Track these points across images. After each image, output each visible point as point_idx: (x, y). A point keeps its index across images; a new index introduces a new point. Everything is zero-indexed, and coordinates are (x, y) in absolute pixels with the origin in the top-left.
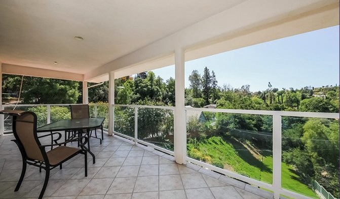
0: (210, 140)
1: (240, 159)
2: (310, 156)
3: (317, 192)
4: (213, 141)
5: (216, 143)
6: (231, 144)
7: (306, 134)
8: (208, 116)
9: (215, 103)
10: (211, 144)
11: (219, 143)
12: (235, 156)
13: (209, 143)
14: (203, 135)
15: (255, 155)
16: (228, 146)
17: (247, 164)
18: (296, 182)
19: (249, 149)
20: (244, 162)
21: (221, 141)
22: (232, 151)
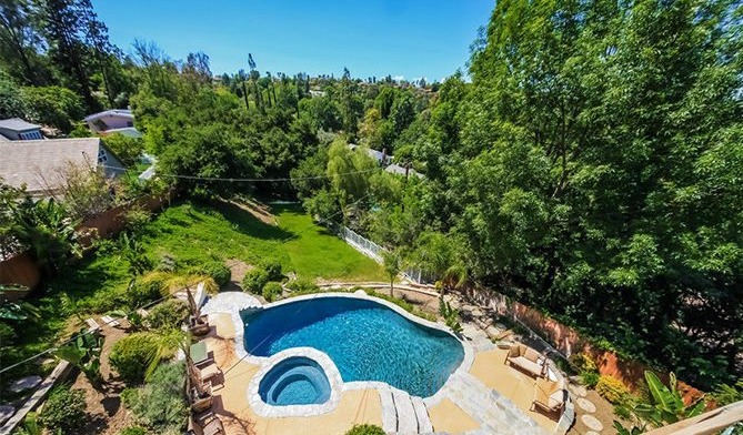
0: (163, 221)
1: (245, 236)
2: (337, 197)
3: (347, 239)
4: (174, 222)
5: (183, 224)
6: (217, 214)
7: (331, 164)
8: (124, 154)
9: (123, 105)
10: (169, 231)
11: (189, 220)
12: (235, 237)
13: (164, 231)
14: (139, 215)
15: (263, 218)
16: (212, 219)
17: (259, 241)
18: (325, 238)
19: (251, 211)
20: (254, 240)
21: (192, 216)
22: (226, 226)
